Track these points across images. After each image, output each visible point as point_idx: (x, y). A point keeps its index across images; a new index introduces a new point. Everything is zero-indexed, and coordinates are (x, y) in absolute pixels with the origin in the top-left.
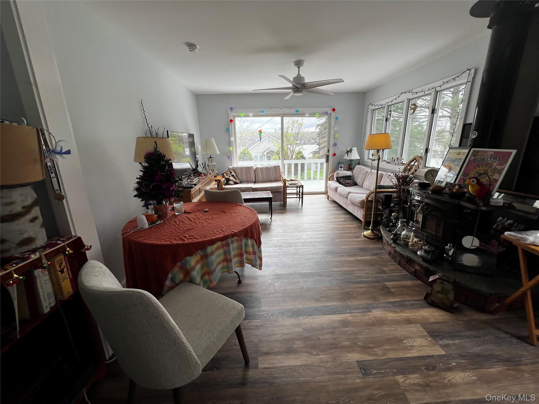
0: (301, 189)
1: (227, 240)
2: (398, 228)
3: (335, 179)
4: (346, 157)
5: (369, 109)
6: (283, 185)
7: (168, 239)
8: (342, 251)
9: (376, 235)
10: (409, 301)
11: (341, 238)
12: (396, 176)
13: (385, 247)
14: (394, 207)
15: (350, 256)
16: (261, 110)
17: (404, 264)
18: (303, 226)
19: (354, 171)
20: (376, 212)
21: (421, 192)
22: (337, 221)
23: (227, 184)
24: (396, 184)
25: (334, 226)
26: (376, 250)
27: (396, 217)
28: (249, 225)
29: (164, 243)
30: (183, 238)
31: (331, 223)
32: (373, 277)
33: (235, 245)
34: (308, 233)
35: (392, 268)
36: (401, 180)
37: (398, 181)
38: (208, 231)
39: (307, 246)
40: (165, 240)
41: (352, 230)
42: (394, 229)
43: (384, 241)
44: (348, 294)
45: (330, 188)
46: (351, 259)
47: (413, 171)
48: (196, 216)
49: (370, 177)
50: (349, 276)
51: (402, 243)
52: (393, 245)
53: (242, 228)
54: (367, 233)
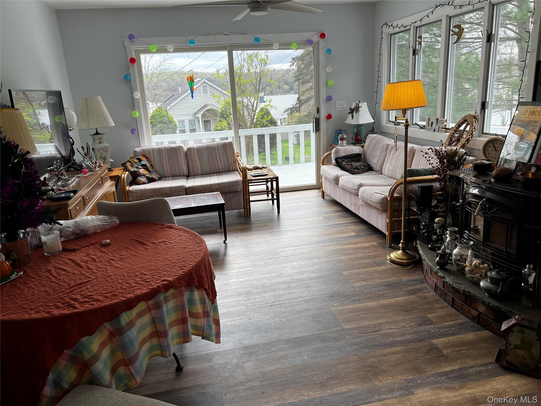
0: (274, 183)
1: (157, 297)
2: (446, 244)
3: (334, 162)
4: (350, 121)
5: (383, 34)
6: (241, 179)
7: (41, 308)
8: (355, 291)
9: (410, 257)
10: (473, 367)
11: (352, 268)
12: (437, 153)
13: (427, 277)
14: (437, 207)
15: (370, 299)
16: (189, 38)
17: (461, 304)
18: (283, 252)
19: (366, 145)
20: (408, 217)
21: (480, 181)
22: (342, 238)
23: (134, 182)
24: (439, 168)
25: (338, 247)
26: (413, 285)
27: (441, 223)
28: (193, 264)
29: (35, 316)
30: (73, 302)
31: (333, 241)
32: (412, 334)
33: (171, 304)
34: (294, 263)
35: (441, 312)
36: (445, 161)
37: (440, 162)
38: (118, 285)
39: (295, 287)
40: (36, 310)
41: (370, 252)
42: (439, 245)
43: (426, 268)
44: (372, 366)
45: (326, 179)
46: (373, 304)
47: (464, 142)
48: (88, 255)
49: (394, 154)
50: (372, 335)
51: (454, 268)
52: (441, 274)
53: (181, 272)
54: (396, 255)
